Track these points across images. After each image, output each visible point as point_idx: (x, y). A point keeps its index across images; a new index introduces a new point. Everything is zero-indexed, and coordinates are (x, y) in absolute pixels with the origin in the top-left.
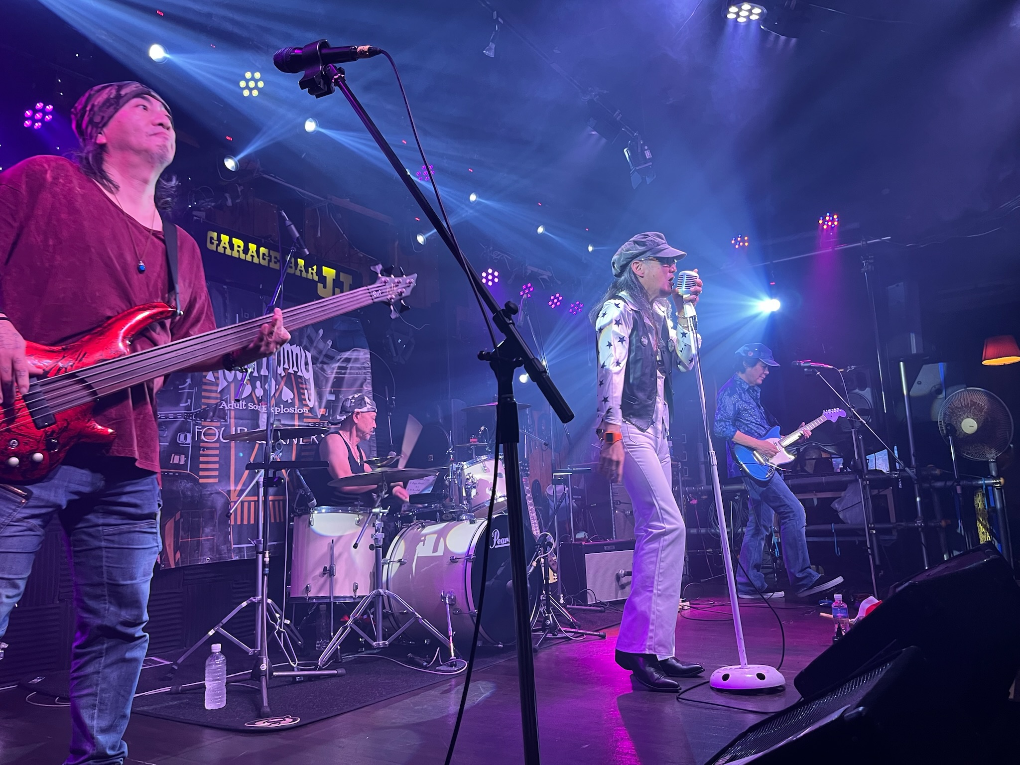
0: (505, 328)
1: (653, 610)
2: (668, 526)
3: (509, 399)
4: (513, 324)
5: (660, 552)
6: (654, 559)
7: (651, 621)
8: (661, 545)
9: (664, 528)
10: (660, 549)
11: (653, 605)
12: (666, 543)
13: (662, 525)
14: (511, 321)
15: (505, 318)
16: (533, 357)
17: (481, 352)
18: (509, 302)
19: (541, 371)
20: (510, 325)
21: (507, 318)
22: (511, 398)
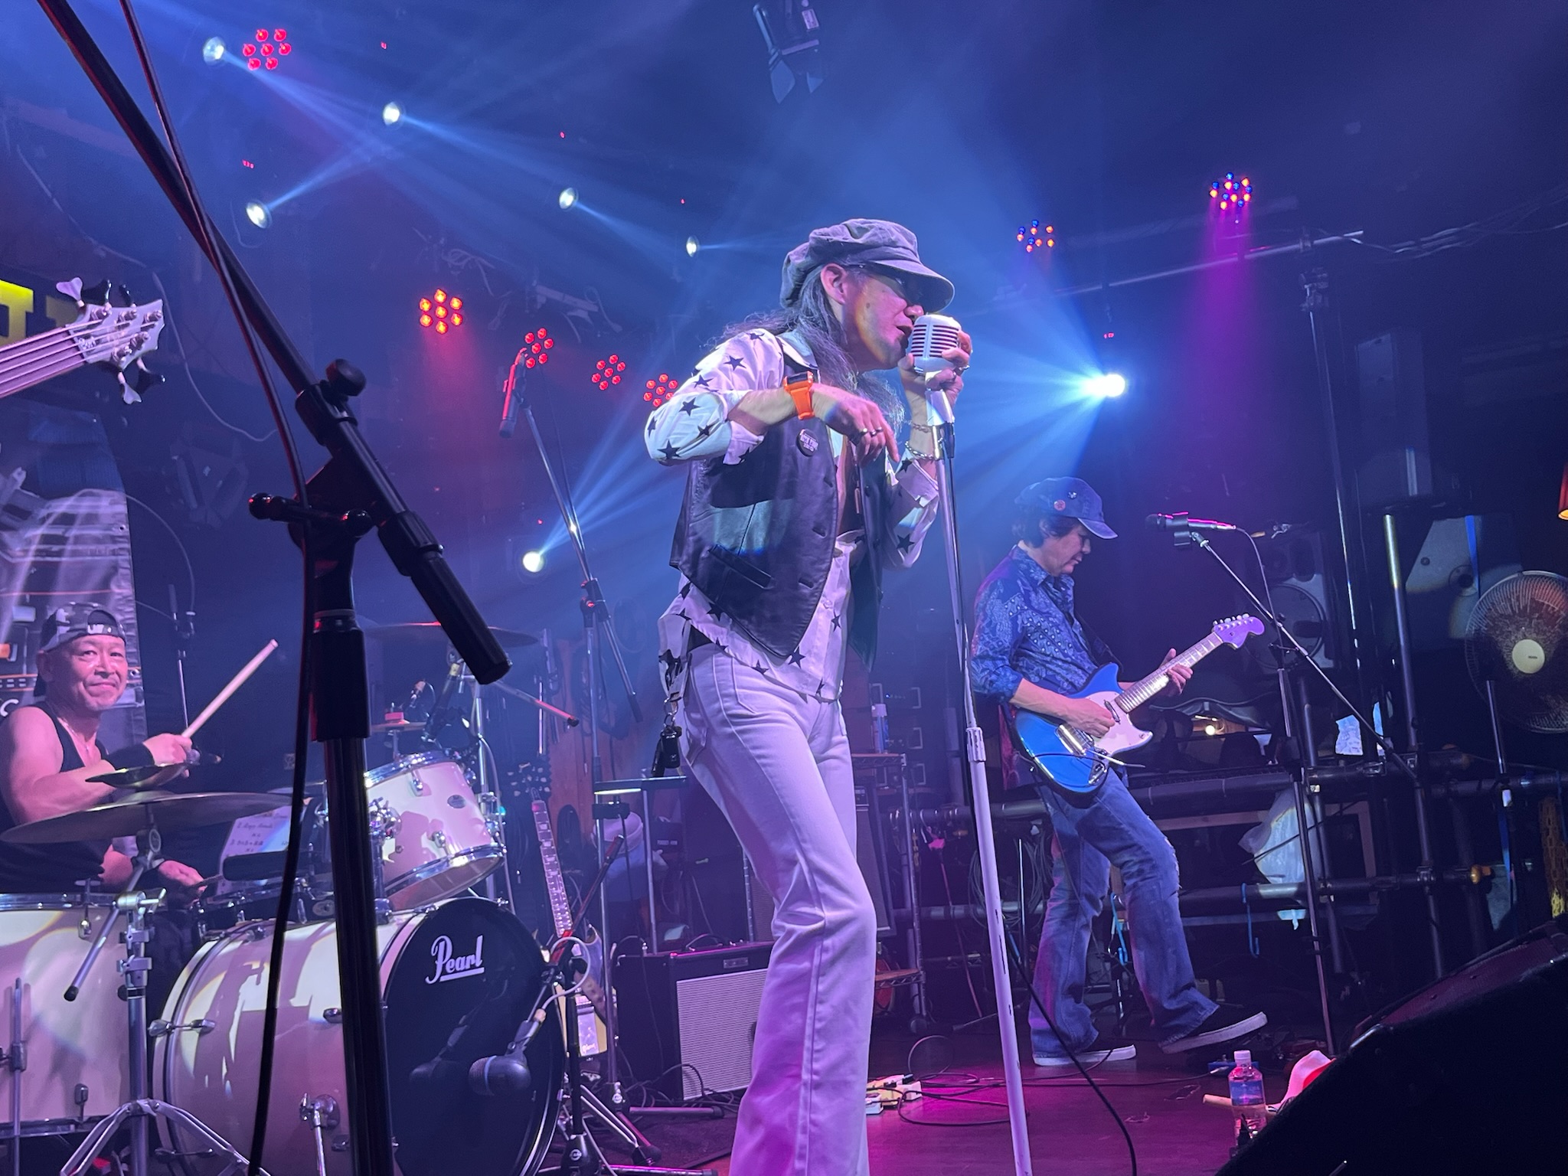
1: (800, 1122)
2: (829, 915)
3: (339, 623)
4: (352, 421)
5: (813, 980)
6: (798, 1000)
7: (797, 1150)
8: (816, 961)
9: (821, 918)
10: (814, 973)
11: (801, 1112)
12: (826, 957)
13: (817, 911)
14: (345, 414)
15: (330, 406)
16: (403, 510)
17: (258, 499)
18: (339, 362)
19: (422, 545)
20: (342, 425)
21: (332, 404)
22: (348, 620)
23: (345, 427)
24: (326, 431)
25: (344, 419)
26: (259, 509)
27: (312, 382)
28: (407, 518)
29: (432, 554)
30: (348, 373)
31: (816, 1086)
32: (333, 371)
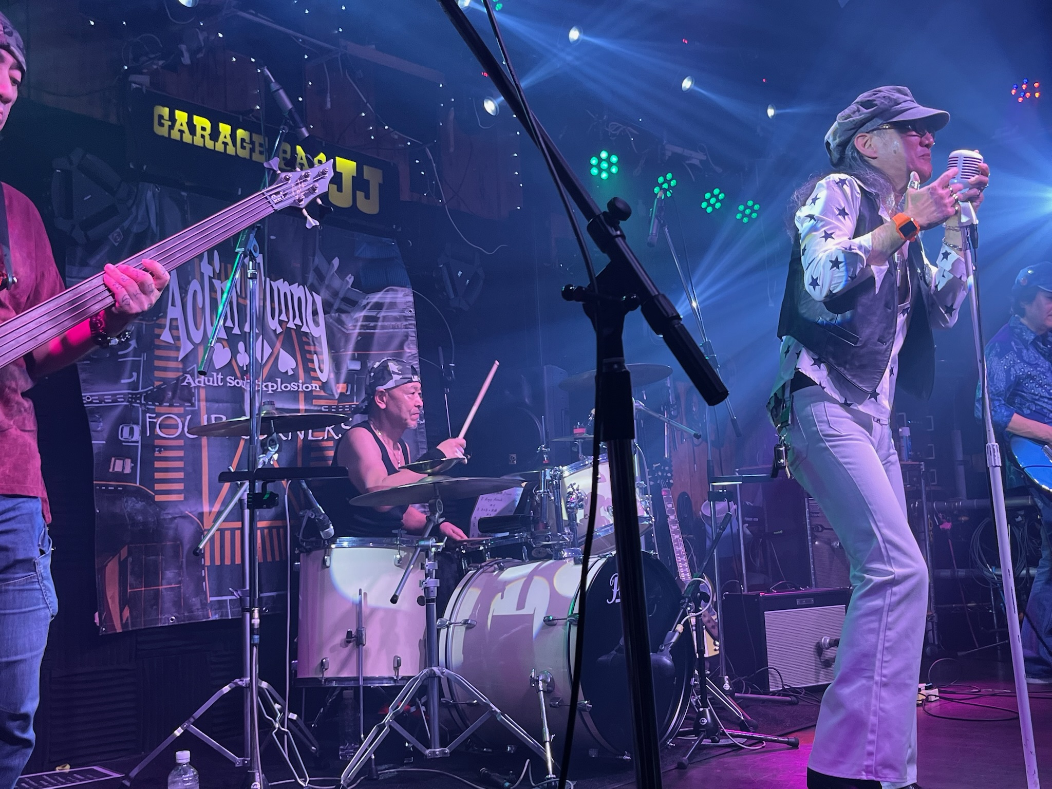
1: (873, 708)
2: (898, 571)
3: (616, 366)
4: (623, 236)
5: (885, 614)
6: (875, 625)
7: (870, 727)
8: (887, 601)
9: (892, 573)
10: (886, 609)
11: (873, 701)
12: (894, 599)
13: (889, 569)
14: (619, 233)
15: (609, 228)
16: (657, 293)
17: (567, 287)
18: (615, 199)
19: (670, 316)
20: (617, 239)
21: (611, 227)
22: (621, 364)
23: (619, 241)
24: (607, 243)
25: (618, 236)
26: (568, 295)
27: (597, 213)
28: (661, 299)
29: (676, 321)
30: (621, 206)
31: (885, 685)
32: (612, 204)
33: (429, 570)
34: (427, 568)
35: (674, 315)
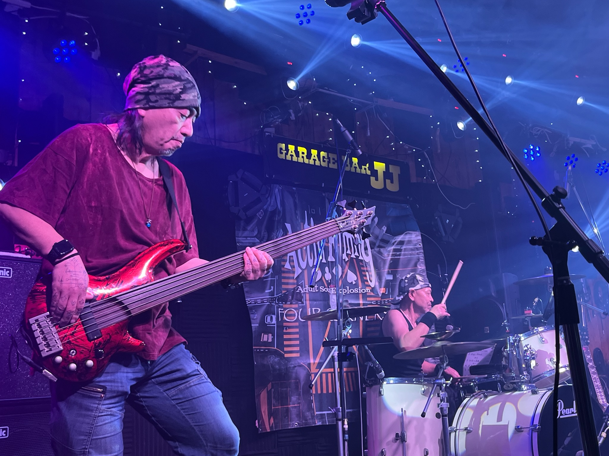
0: (555, 213)
3: (565, 282)
4: (563, 207)
14: (561, 205)
15: (555, 203)
16: (587, 239)
17: (533, 238)
18: (557, 187)
19: (597, 252)
22: (568, 281)
23: (562, 210)
25: (560, 208)
27: (547, 195)
28: (590, 242)
29: (600, 255)
30: (560, 190)
32: (555, 190)
33: (442, 397)
34: (441, 396)
35: (599, 251)
